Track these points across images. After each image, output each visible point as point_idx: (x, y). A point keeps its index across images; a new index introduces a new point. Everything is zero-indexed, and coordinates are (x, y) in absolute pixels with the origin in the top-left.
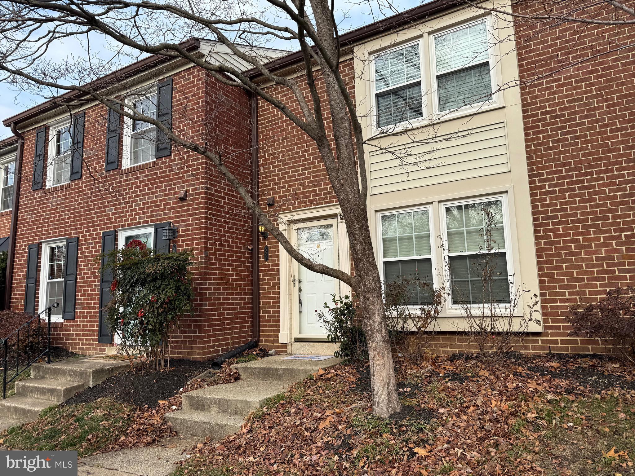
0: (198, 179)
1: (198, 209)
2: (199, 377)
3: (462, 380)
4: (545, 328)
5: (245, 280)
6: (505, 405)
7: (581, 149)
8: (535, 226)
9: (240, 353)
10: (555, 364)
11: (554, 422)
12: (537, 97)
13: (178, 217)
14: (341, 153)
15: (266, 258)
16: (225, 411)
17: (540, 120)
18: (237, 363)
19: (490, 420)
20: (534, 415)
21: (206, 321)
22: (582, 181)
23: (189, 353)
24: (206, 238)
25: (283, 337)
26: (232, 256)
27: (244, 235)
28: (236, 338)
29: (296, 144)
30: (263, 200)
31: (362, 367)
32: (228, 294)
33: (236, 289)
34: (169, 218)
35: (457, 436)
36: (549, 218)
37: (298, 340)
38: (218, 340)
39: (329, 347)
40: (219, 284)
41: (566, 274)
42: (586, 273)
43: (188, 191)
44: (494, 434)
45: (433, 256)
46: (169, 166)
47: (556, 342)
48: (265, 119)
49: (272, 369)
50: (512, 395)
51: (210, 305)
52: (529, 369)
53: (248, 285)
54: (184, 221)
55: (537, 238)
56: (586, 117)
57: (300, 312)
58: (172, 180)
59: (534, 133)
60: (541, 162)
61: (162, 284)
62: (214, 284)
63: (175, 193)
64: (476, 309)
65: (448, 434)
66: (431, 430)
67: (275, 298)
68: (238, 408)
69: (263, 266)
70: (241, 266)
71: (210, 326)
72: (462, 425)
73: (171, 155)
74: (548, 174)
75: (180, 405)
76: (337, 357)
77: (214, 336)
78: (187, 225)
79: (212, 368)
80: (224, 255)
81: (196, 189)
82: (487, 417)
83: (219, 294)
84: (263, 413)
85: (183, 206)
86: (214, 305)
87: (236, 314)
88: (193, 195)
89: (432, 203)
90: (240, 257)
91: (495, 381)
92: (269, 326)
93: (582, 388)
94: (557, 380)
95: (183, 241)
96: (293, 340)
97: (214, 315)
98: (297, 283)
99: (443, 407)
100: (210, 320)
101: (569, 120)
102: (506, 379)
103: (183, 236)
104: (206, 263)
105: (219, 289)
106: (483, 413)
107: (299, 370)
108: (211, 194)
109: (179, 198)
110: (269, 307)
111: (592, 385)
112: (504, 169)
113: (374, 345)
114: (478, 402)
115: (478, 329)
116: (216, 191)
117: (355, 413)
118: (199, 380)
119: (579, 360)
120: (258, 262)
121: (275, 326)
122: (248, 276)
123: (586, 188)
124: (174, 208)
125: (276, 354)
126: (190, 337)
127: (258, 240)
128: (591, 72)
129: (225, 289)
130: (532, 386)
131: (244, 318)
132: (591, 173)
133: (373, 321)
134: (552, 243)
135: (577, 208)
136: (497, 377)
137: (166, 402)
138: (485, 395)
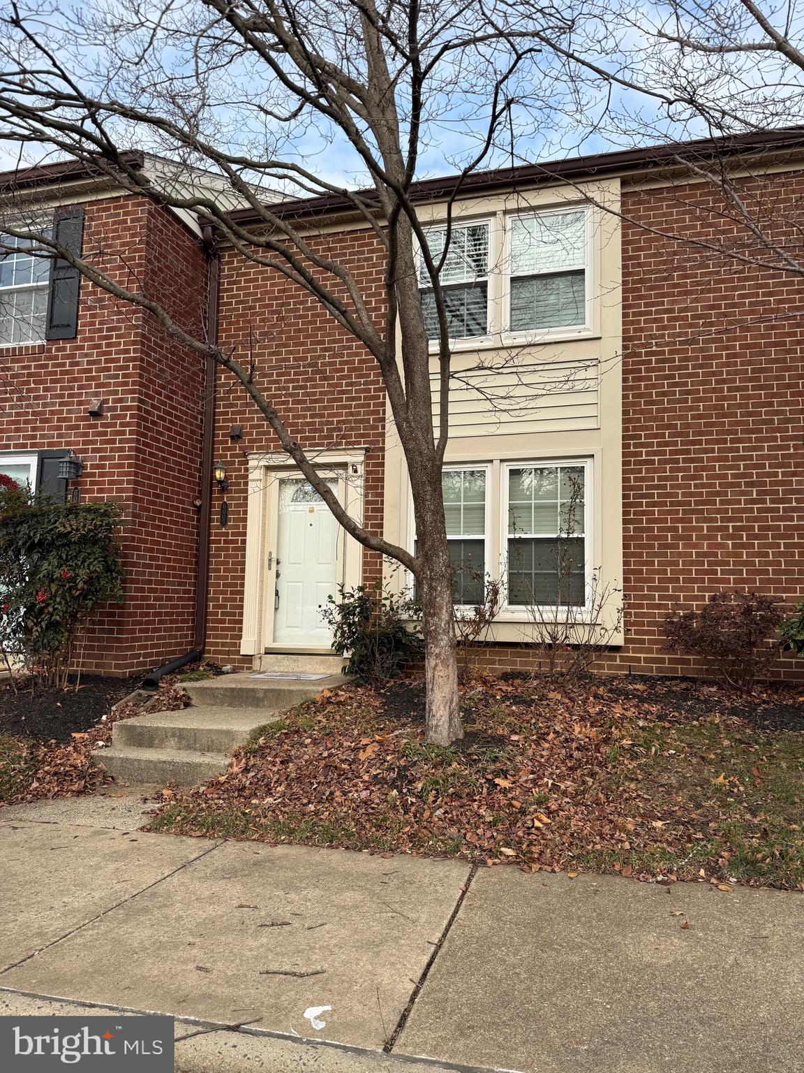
0: (126, 384)
1: (123, 433)
2: (130, 699)
3: (529, 703)
4: (627, 640)
5: (186, 555)
6: (593, 732)
7: (691, 409)
8: (624, 505)
9: (179, 667)
10: (640, 687)
11: (653, 749)
12: (641, 330)
13: (85, 443)
15: (224, 522)
16: (189, 747)
17: (643, 363)
18: (182, 681)
19: (577, 749)
20: (630, 742)
21: (130, 615)
22: (688, 452)
23: (97, 666)
24: (136, 482)
25: (247, 647)
26: (171, 515)
27: (189, 482)
28: (170, 645)
29: (285, 346)
30: (222, 428)
31: (383, 688)
32: (163, 575)
33: (174, 568)
34: (68, 444)
35: (541, 765)
36: (643, 496)
37: (269, 652)
38: (146, 647)
39: (322, 662)
40: (151, 558)
41: (658, 572)
42: (682, 572)
43: (106, 401)
44: (587, 763)
45: (487, 537)
46: (72, 356)
47: (638, 660)
48: (233, 297)
49: (247, 690)
50: (597, 721)
51: (137, 590)
52: (610, 691)
53: (189, 563)
54: (94, 451)
55: (625, 522)
56: (701, 366)
57: (276, 609)
58: (75, 380)
59: (634, 379)
60: (639, 420)
61: (80, 552)
62: (144, 557)
63: (80, 403)
64: (548, 613)
65: (530, 763)
66: (509, 759)
67: (235, 585)
68: (212, 741)
69: (216, 534)
70: (181, 532)
71: (135, 623)
72: (544, 753)
73: (75, 338)
74: (647, 437)
75: (109, 739)
76: (345, 674)
77: (139, 639)
78: (102, 458)
79: (143, 687)
80: (160, 512)
81: (120, 400)
82: (574, 745)
83: (150, 574)
84: (260, 746)
85: (95, 426)
86: (142, 590)
87: (173, 607)
88: (115, 409)
89: (491, 461)
90: (182, 517)
91: (570, 704)
92: (223, 629)
93: (676, 714)
94: (646, 705)
95: (92, 483)
96: (263, 651)
97: (141, 607)
98: (274, 564)
99: (516, 733)
100: (135, 615)
101: (679, 368)
102: (585, 702)
103: (93, 475)
104: (134, 523)
105: (150, 566)
106: (566, 740)
107: (290, 692)
108: (147, 412)
109: (90, 412)
110: (225, 600)
111: (687, 711)
112: (591, 424)
113: (437, 651)
114: (557, 728)
115: (548, 641)
116: (153, 406)
118: (131, 704)
119: (668, 683)
120: (210, 527)
121: (233, 629)
122: (191, 548)
123: (692, 460)
124: (78, 427)
125: (234, 671)
126: (99, 639)
127: (211, 492)
128: (712, 307)
129: (158, 567)
130: (618, 711)
131: (182, 614)
132: (700, 442)
133: (440, 619)
134: (643, 530)
135: (679, 487)
136: (571, 699)
137: (86, 736)
138: (563, 721)
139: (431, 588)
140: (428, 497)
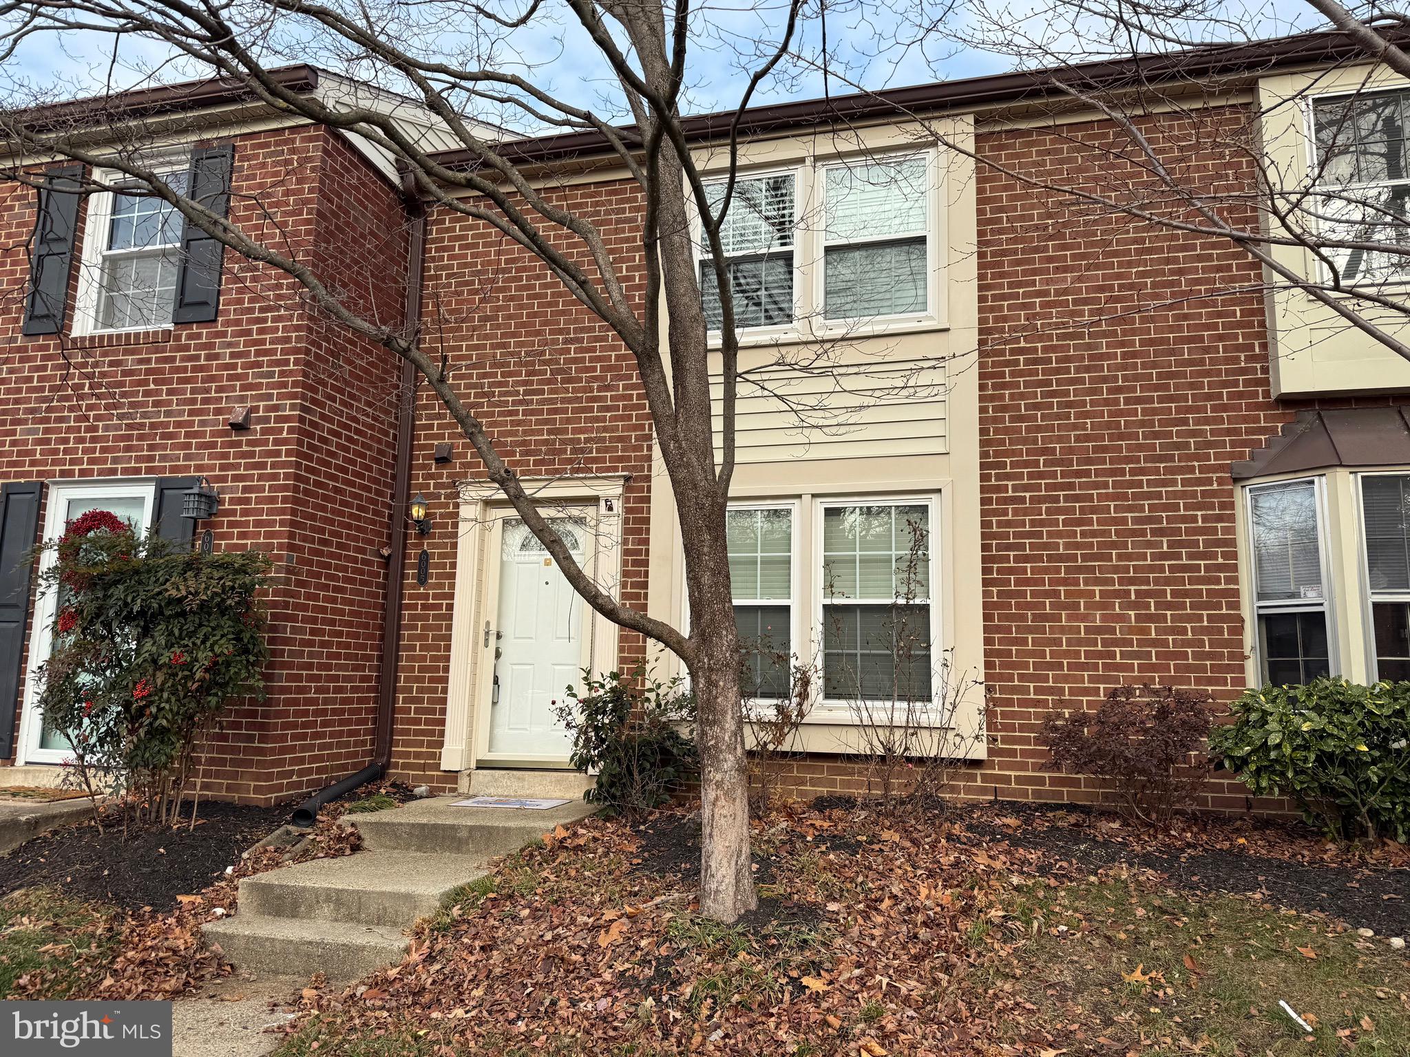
0: (284, 385)
1: (277, 453)
2: (270, 841)
3: (854, 848)
4: (991, 752)
5: (366, 626)
6: (946, 896)
7: (1075, 427)
8: (985, 559)
9: (350, 790)
10: (1011, 821)
11: (1036, 924)
12: (1005, 319)
13: (222, 468)
14: (684, 388)
15: (422, 579)
16: (350, 918)
17: (1007, 363)
18: (351, 812)
19: (925, 924)
20: (1001, 913)
21: (279, 714)
22: (1071, 486)
23: (229, 788)
24: (293, 524)
25: (451, 759)
26: (345, 569)
27: (373, 522)
28: (338, 756)
29: (514, 335)
30: (424, 447)
31: (644, 823)
32: (330, 656)
33: (348, 646)
34: (199, 468)
35: (872, 952)
36: (1009, 547)
37: (482, 766)
38: (301, 761)
39: (558, 782)
40: (313, 632)
41: (1032, 654)
42: (1066, 654)
43: (256, 409)
44: (939, 948)
45: (794, 602)
46: (210, 346)
47: (1007, 779)
48: (443, 268)
49: (444, 827)
50: (952, 877)
51: (290, 678)
52: (970, 828)
53: (372, 637)
54: (236, 478)
55: (985, 583)
56: (1088, 369)
57: (494, 703)
58: (212, 379)
59: (995, 387)
60: (1002, 442)
61: (201, 625)
62: (302, 631)
63: (218, 412)
64: (880, 711)
65: (855, 950)
66: (824, 944)
67: (437, 669)
68: (385, 909)
69: (411, 597)
70: (360, 593)
71: (286, 726)
72: (876, 932)
73: (215, 321)
74: (1013, 465)
75: (233, 904)
76: (589, 802)
77: (292, 749)
78: (246, 489)
79: (293, 822)
80: (328, 566)
81: (275, 408)
82: (920, 918)
83: (311, 655)
84: (453, 920)
85: (239, 444)
86: (298, 678)
87: (344, 701)
88: (266, 420)
89: (799, 496)
90: (362, 572)
91: (913, 850)
92: (417, 733)
93: (1065, 864)
94: (1021, 851)
95: (232, 524)
96: (473, 765)
97: (295, 702)
98: (492, 639)
99: (835, 900)
100: (285, 714)
101: (1057, 371)
102: (934, 846)
103: (234, 513)
104: (287, 582)
105: (311, 643)
106: (908, 910)
107: (507, 830)
108: (312, 424)
109: (231, 424)
110: (420, 690)
111: (1080, 859)
112: (937, 446)
113: (718, 777)
114: (895, 890)
115: (880, 751)
116: (323, 417)
117: (669, 915)
118: (271, 848)
119: (1050, 815)
120: (402, 587)
121: (432, 733)
122: (375, 617)
123: (1077, 498)
124: (213, 445)
125: (431, 794)
126: (234, 750)
127: (406, 536)
128: (1101, 289)
129: (323, 644)
130: (982, 860)
131: (358, 711)
132: (1087, 473)
133: (722, 729)
134: (1011, 594)
135: (1060, 534)
136: (915, 842)
137: (199, 899)
138: (902, 879)
139: (711, 683)
140: (706, 550)
